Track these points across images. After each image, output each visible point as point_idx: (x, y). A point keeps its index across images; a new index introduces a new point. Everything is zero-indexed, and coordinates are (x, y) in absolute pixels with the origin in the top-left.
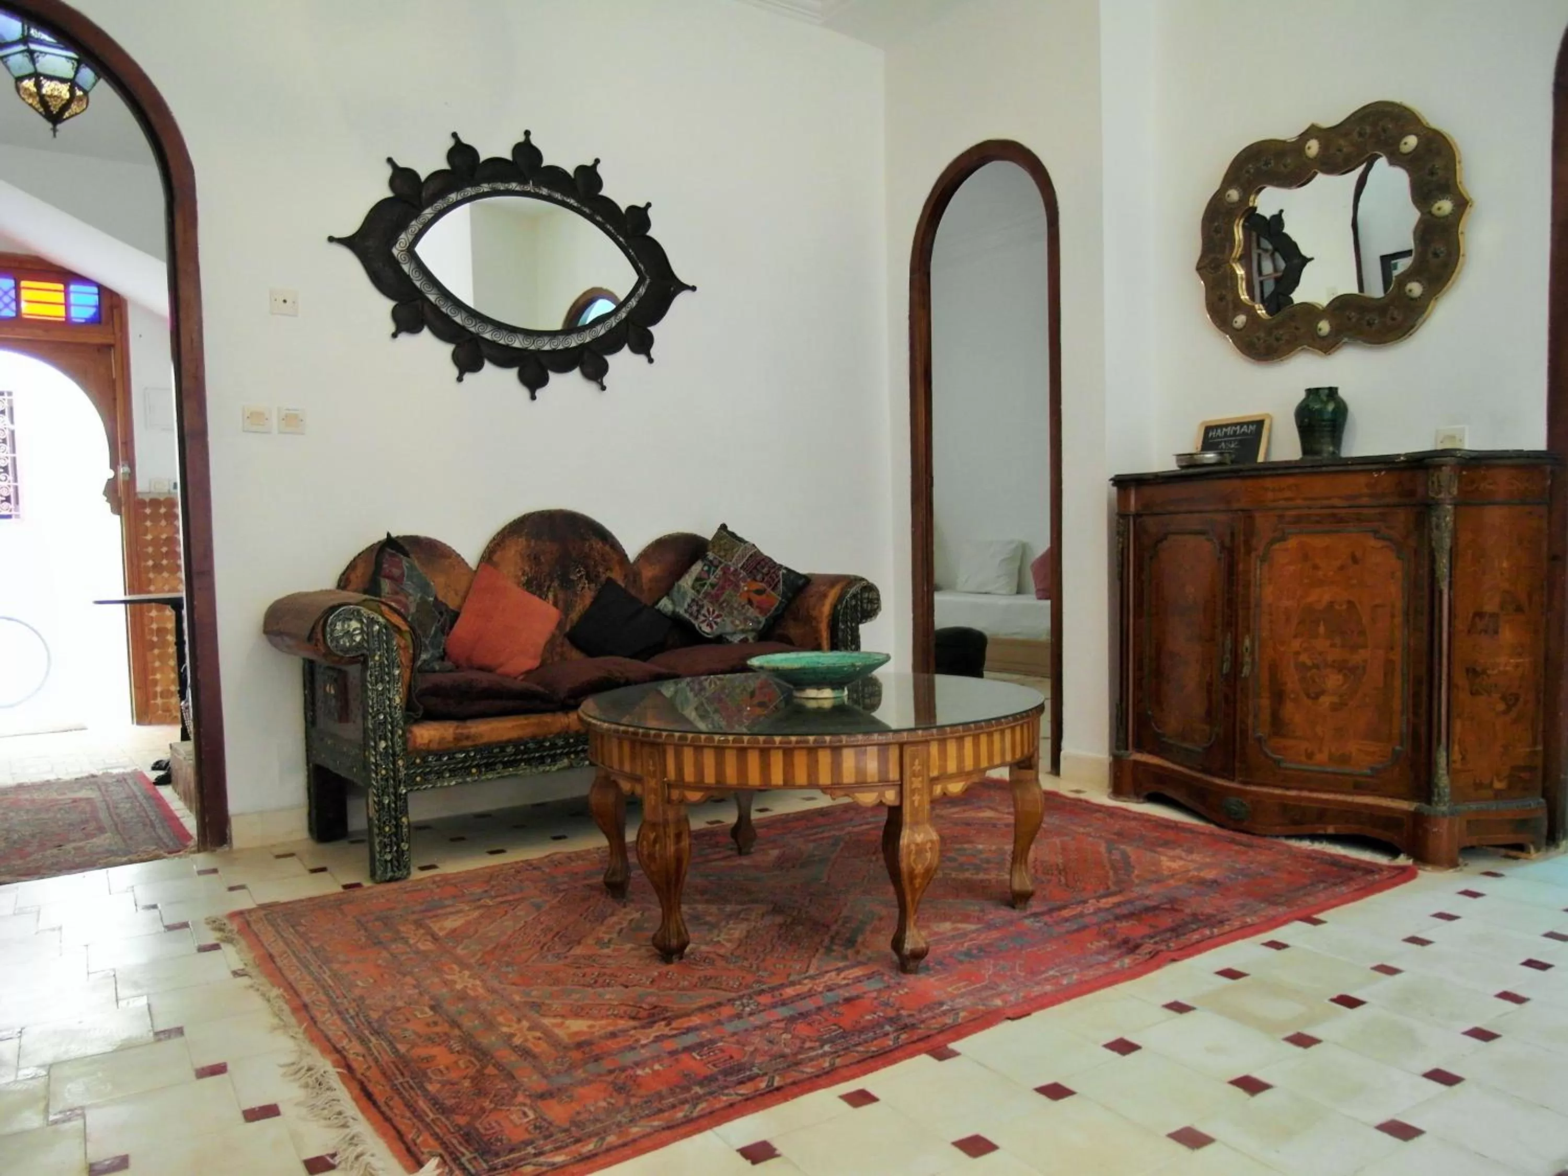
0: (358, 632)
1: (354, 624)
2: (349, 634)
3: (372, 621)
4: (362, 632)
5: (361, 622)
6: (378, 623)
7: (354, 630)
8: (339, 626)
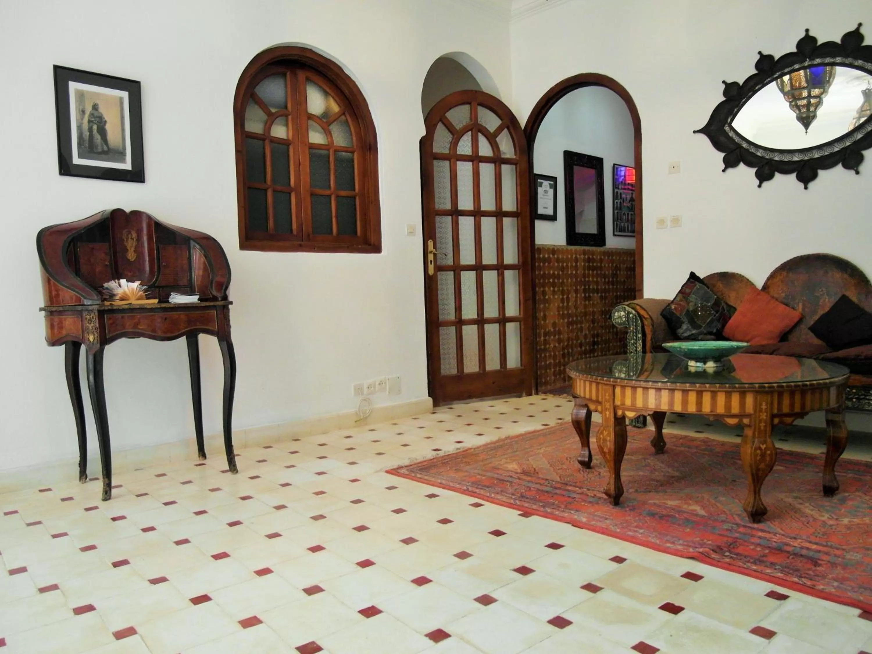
0: (624, 317)
1: (622, 313)
2: (620, 317)
3: (629, 313)
4: (625, 317)
5: (625, 312)
6: (632, 313)
7: (623, 316)
8: (616, 314)
